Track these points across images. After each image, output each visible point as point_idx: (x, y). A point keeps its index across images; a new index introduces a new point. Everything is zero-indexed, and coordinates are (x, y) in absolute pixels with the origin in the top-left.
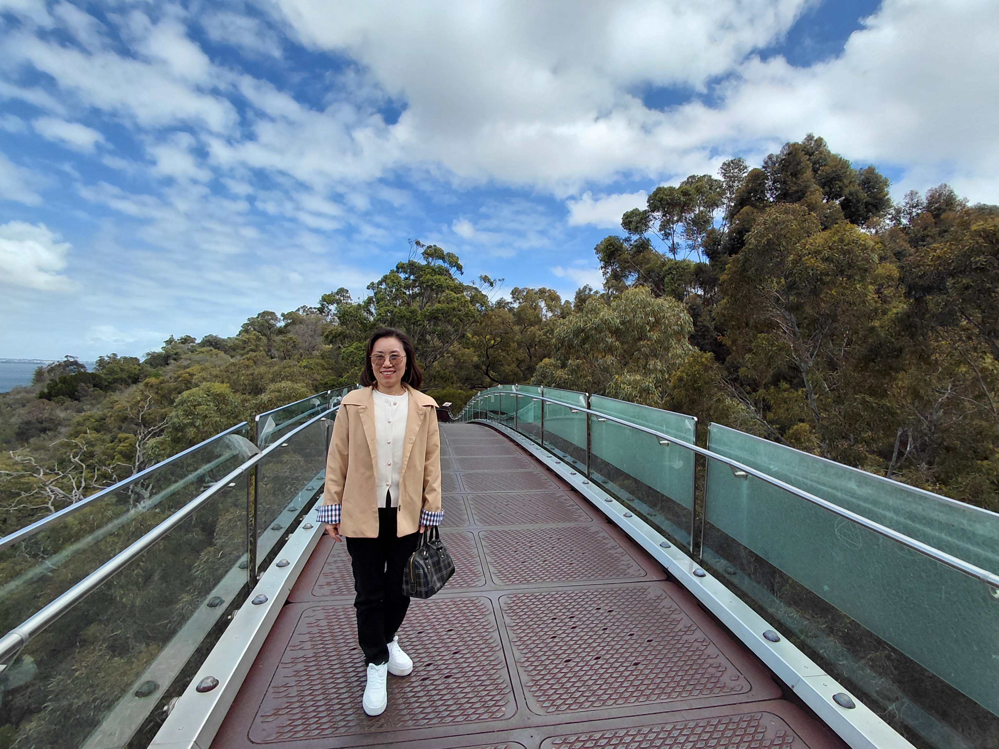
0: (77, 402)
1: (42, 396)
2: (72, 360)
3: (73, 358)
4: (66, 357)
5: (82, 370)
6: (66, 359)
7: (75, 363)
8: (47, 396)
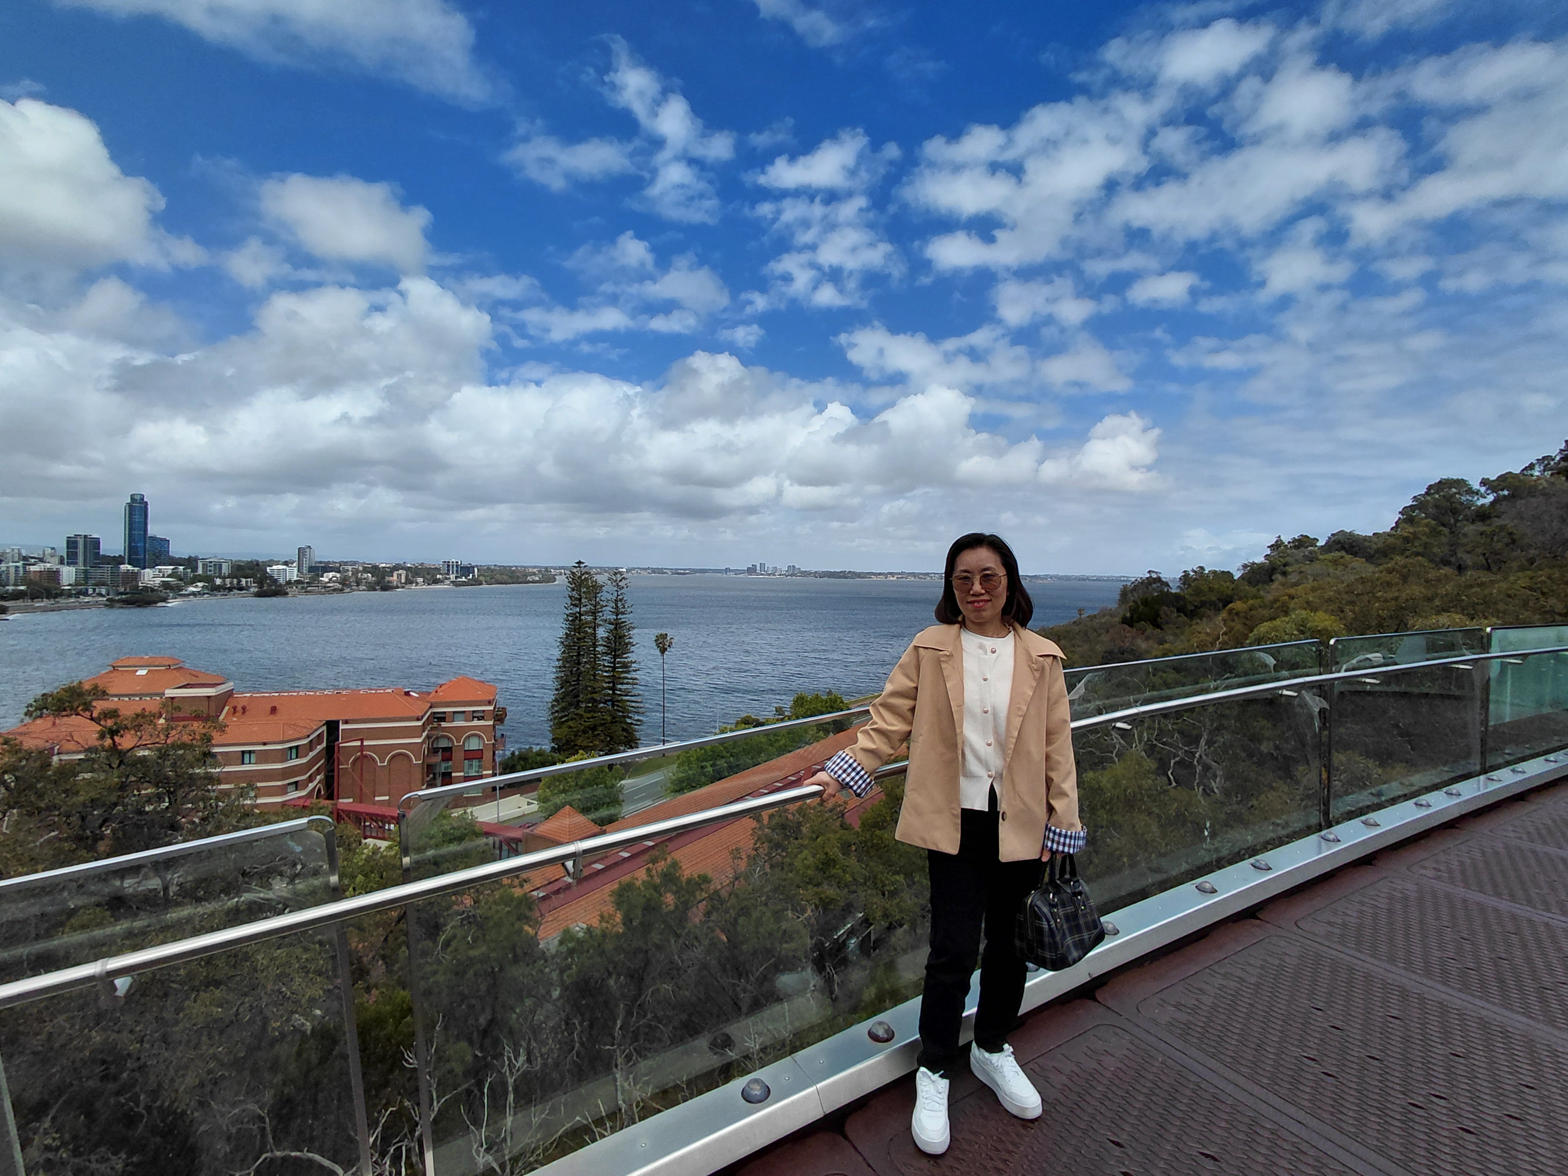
0: (1159, 630)
1: (1125, 621)
2: (1154, 576)
3: (1156, 573)
4: (1149, 572)
5: (1166, 590)
6: (1148, 575)
7: (1159, 579)
8: (1128, 622)
